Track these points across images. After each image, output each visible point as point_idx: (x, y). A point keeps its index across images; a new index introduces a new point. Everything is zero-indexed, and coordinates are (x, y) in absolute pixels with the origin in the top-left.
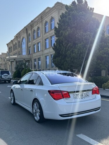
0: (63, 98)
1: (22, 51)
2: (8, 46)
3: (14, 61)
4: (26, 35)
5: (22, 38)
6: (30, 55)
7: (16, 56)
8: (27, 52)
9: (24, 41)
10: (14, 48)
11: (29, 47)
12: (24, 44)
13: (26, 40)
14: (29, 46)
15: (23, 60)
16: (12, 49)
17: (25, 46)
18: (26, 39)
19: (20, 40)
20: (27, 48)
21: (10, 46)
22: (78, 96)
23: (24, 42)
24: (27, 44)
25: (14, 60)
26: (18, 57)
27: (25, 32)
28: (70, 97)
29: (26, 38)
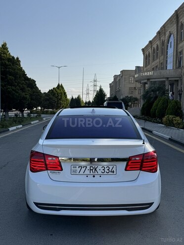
0: (47, 170)
1: (167, 61)
2: (144, 54)
3: (148, 83)
4: (176, 28)
5: (167, 34)
6: (180, 70)
7: (151, 73)
8: (175, 62)
9: (172, 40)
10: (154, 56)
11: (180, 52)
12: (171, 47)
13: (176, 38)
14: (179, 50)
15: (164, 80)
16: (151, 58)
17: (173, 52)
18: (175, 36)
19: (164, 39)
20: (175, 54)
21: (148, 53)
22: (83, 169)
23: (171, 43)
24: (175, 46)
25: (148, 79)
26: (155, 74)
27: (175, 21)
28: (62, 170)
29: (176, 33)
